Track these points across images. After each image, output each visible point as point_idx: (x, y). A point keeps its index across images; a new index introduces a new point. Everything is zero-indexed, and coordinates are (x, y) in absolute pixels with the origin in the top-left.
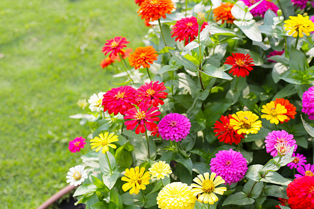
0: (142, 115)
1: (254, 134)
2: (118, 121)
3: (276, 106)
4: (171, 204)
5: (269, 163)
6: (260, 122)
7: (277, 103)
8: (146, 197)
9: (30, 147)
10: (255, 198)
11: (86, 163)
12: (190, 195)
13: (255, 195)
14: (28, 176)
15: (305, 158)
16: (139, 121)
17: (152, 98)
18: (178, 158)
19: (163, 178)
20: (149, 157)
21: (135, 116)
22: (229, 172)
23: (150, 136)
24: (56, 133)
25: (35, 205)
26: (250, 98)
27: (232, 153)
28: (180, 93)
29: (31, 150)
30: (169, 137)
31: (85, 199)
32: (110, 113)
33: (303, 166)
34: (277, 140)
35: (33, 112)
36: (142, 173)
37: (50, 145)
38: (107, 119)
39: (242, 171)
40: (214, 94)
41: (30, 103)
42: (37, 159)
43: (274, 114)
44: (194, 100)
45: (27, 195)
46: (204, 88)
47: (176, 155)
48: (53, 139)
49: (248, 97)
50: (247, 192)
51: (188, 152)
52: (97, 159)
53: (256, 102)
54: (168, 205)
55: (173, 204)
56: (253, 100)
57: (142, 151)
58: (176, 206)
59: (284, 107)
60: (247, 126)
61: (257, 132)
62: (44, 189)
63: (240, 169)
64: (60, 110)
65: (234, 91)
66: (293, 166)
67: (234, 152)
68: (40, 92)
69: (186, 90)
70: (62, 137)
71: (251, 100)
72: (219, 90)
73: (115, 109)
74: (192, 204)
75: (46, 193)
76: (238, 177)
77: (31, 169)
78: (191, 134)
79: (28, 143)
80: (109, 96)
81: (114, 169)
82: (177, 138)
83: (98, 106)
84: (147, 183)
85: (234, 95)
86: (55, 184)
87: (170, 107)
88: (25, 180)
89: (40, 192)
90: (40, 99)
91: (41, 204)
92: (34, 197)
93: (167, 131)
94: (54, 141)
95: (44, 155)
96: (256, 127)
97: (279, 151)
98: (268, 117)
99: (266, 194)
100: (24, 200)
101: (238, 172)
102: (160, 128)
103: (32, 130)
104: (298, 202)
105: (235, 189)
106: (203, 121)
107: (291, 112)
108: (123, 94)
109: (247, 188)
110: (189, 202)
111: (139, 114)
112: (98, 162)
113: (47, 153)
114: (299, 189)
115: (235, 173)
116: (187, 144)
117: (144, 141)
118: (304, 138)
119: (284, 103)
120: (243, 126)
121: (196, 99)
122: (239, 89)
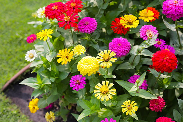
0: (68, 19)
1: (135, 28)
2: (55, 23)
3: (147, 11)
4: (85, 68)
5: (143, 44)
6: (138, 21)
7: (148, 10)
8: (72, 67)
9: (6, 43)
10: (136, 65)
11: (37, 49)
12: (96, 63)
13: (135, 64)
14: (6, 60)
15: (165, 42)
16: (66, 22)
17: (74, 8)
18: (90, 43)
19: (81, 54)
20: (73, 43)
21: (64, 19)
22: (120, 50)
23: (74, 32)
24: (21, 34)
25: (10, 76)
26: (133, 8)
27: (121, 39)
28: (91, 6)
29: (7, 45)
30: (84, 31)
31: (37, 70)
32: (49, 18)
33: (163, 46)
34: (147, 30)
35: (7, 23)
36: (68, 52)
37: (18, 42)
38: (48, 23)
39: (127, 49)
40: (112, 6)
41: (5, 18)
42: (10, 50)
43: (146, 16)
44: (99, 9)
45: (5, 71)
46: (105, 2)
47: (89, 42)
48: (19, 38)
49: (132, 8)
50: (131, 62)
51: (96, 40)
52: (43, 46)
53: (136, 10)
54: (84, 69)
55: (86, 68)
56: (135, 9)
57: (70, 40)
58: (88, 69)
59: (152, 12)
60: (130, 23)
61: (136, 27)
62: (15, 67)
63: (126, 48)
64: (22, 21)
65: (123, 4)
66: (157, 46)
67: (123, 39)
68: (11, 11)
69: (95, 4)
70: (24, 37)
71: (133, 9)
72: (114, 3)
73: (52, 16)
74: (97, 68)
75: (16, 69)
76: (125, 53)
77: (7, 56)
78: (98, 30)
79: (4, 41)
80: (48, 8)
81: (53, 51)
82: (89, 32)
83: (43, 15)
84: (72, 58)
85: (123, 6)
86: (21, 64)
87: (86, 15)
88: (4, 63)
89: (13, 69)
90: (10, 15)
91: (13, 75)
92: (10, 72)
93: (83, 28)
94: (20, 39)
95: (14, 47)
96: (136, 24)
97: (148, 36)
98: (143, 18)
99: (141, 63)
100: (4, 74)
101: (125, 50)
102: (79, 26)
103: (7, 33)
104: (158, 65)
105: (124, 61)
106: (105, 22)
107: (156, 15)
108: (57, 7)
109: (131, 59)
110: (96, 67)
111: (67, 18)
112: (43, 48)
113: (16, 46)
114: (159, 57)
115: (123, 50)
116: (96, 36)
117: (70, 34)
118: (164, 31)
119: (152, 9)
120: (128, 23)
121: (100, 9)
122: (126, 3)
